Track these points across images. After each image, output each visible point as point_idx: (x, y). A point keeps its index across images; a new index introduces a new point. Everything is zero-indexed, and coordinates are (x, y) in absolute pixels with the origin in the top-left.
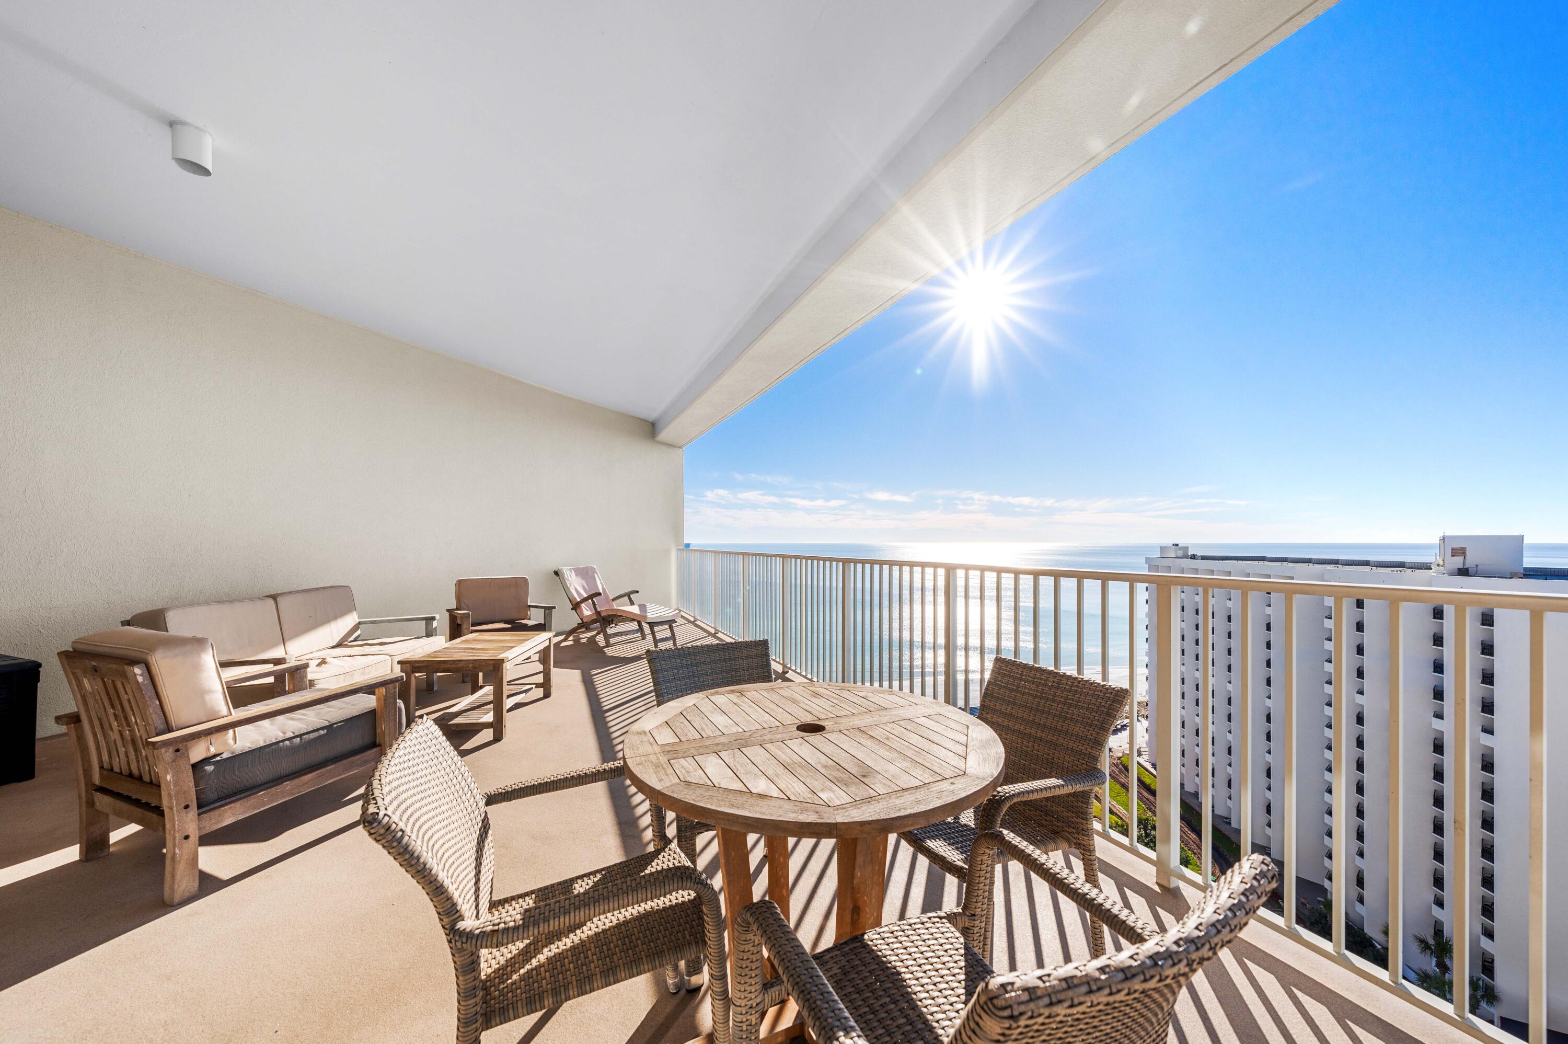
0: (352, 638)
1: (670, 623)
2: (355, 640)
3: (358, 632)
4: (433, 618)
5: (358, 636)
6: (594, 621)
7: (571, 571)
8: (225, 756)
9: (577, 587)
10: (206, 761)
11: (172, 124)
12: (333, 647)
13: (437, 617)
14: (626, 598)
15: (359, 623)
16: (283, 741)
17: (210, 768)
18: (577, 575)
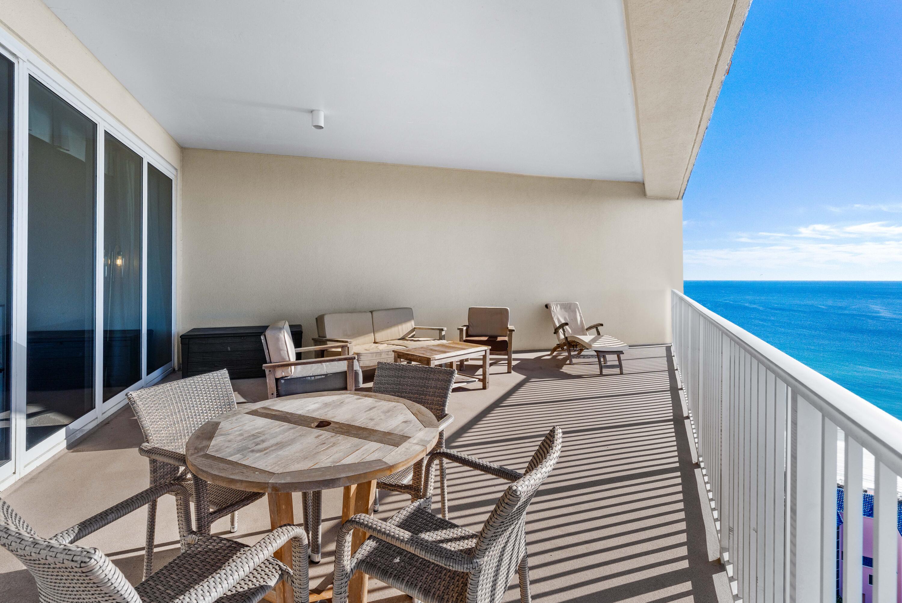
0: (410, 336)
1: (619, 353)
2: (412, 337)
3: (414, 333)
4: (442, 330)
5: (414, 335)
6: (565, 344)
7: (557, 305)
8: (288, 378)
9: (559, 317)
10: (282, 378)
11: (312, 112)
12: (399, 339)
13: (445, 329)
14: (595, 329)
15: (415, 328)
16: (308, 377)
17: (283, 381)
18: (561, 308)
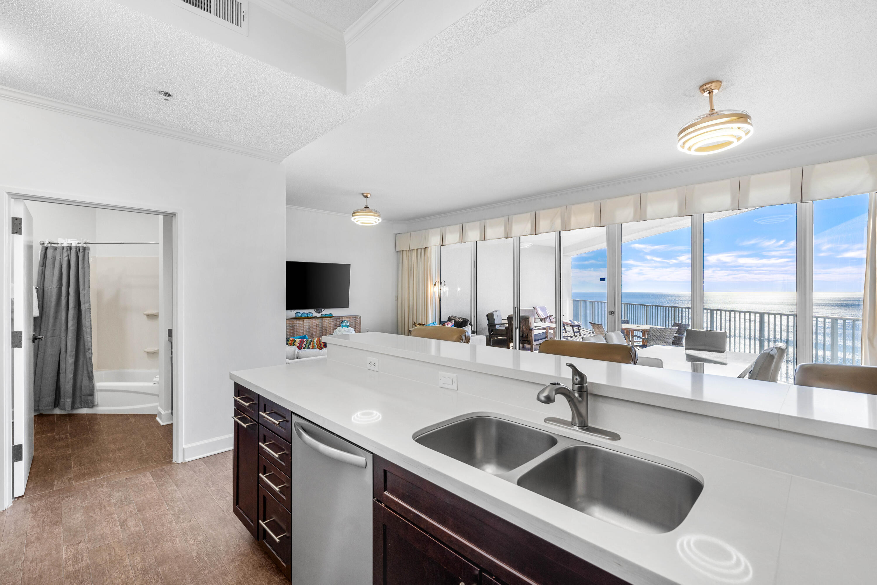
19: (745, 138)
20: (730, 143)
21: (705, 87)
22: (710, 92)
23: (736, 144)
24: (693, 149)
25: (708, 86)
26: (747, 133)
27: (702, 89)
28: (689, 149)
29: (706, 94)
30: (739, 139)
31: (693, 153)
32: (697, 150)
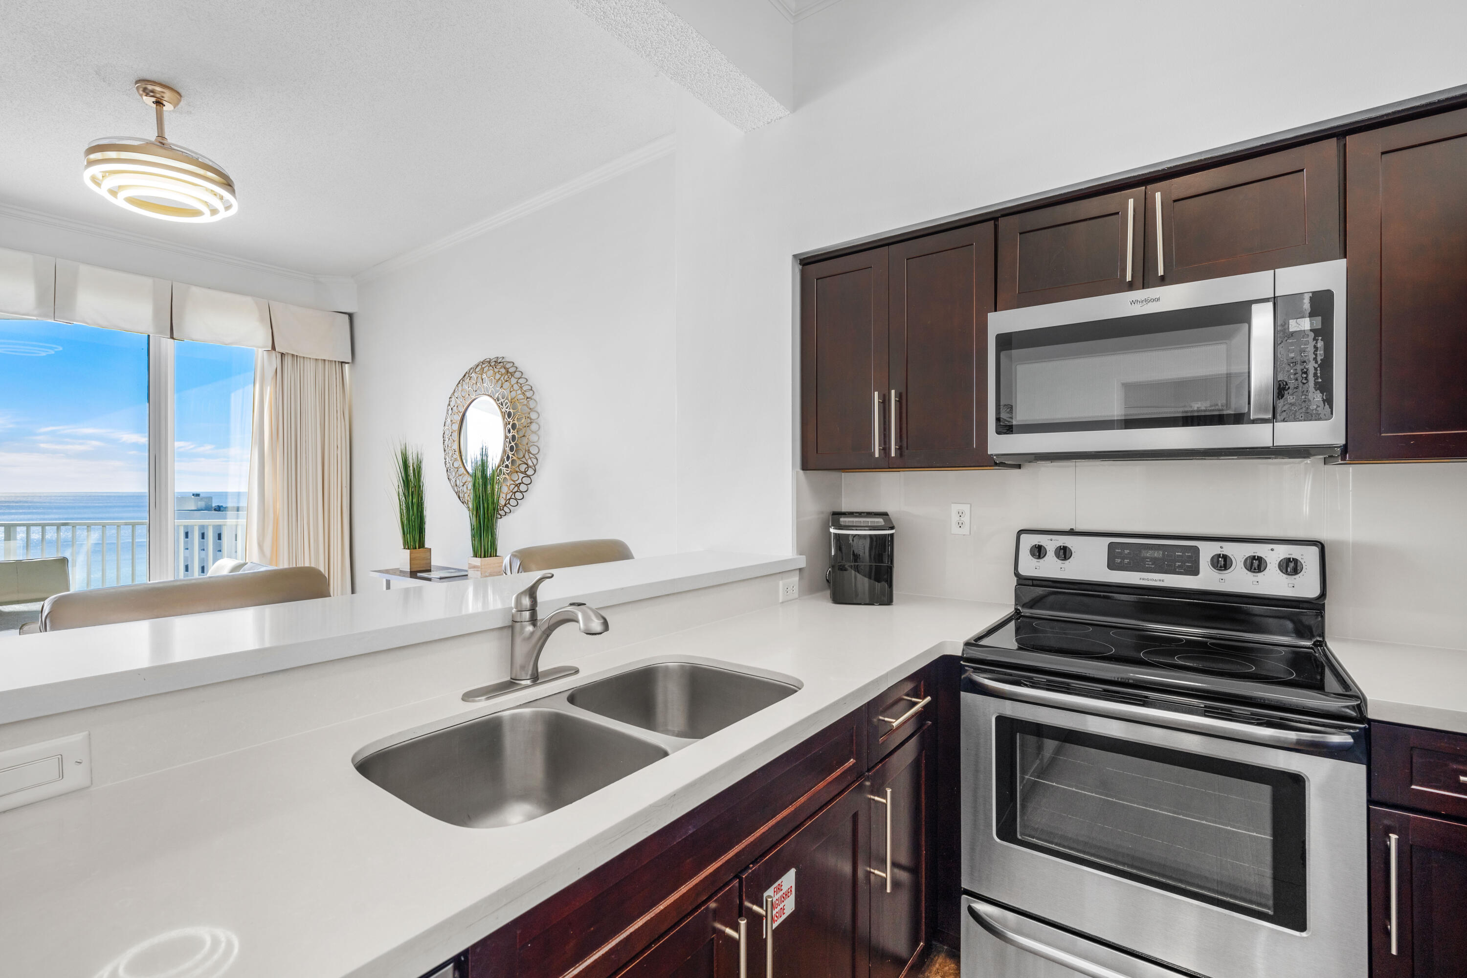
19: (223, 215)
20: (197, 213)
21: (150, 87)
22: (159, 103)
23: (207, 219)
24: (123, 194)
25: (158, 89)
26: (228, 207)
27: (144, 86)
28: (113, 192)
29: (149, 101)
30: (214, 212)
31: (120, 202)
32: (131, 200)
